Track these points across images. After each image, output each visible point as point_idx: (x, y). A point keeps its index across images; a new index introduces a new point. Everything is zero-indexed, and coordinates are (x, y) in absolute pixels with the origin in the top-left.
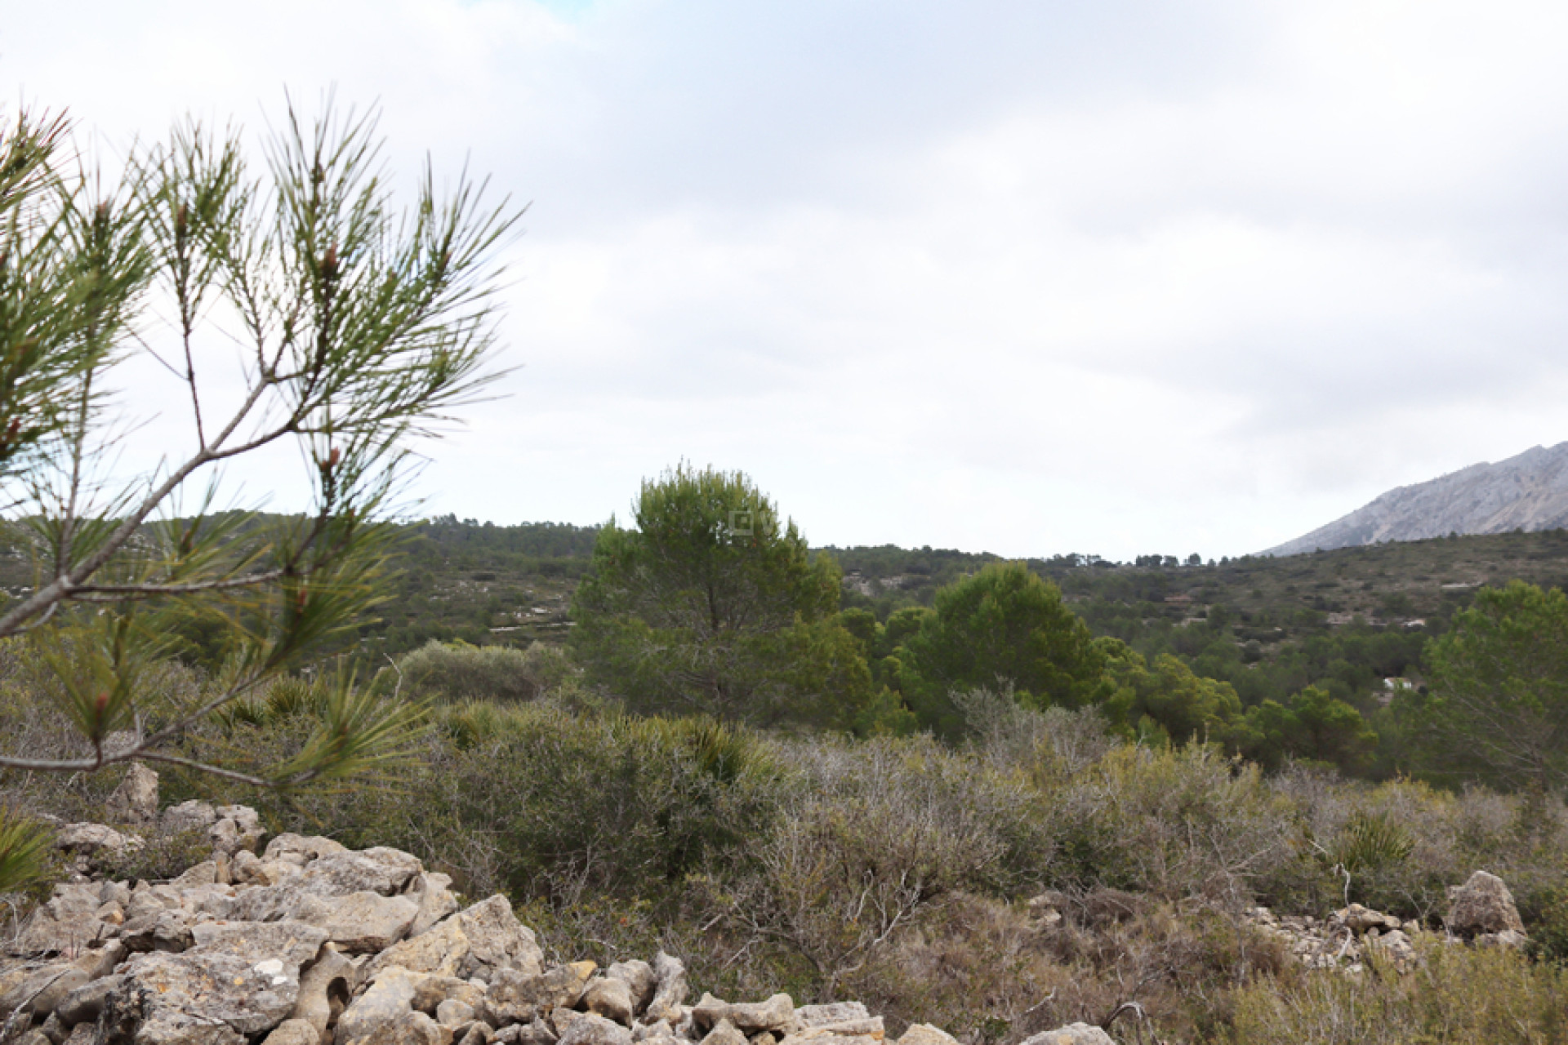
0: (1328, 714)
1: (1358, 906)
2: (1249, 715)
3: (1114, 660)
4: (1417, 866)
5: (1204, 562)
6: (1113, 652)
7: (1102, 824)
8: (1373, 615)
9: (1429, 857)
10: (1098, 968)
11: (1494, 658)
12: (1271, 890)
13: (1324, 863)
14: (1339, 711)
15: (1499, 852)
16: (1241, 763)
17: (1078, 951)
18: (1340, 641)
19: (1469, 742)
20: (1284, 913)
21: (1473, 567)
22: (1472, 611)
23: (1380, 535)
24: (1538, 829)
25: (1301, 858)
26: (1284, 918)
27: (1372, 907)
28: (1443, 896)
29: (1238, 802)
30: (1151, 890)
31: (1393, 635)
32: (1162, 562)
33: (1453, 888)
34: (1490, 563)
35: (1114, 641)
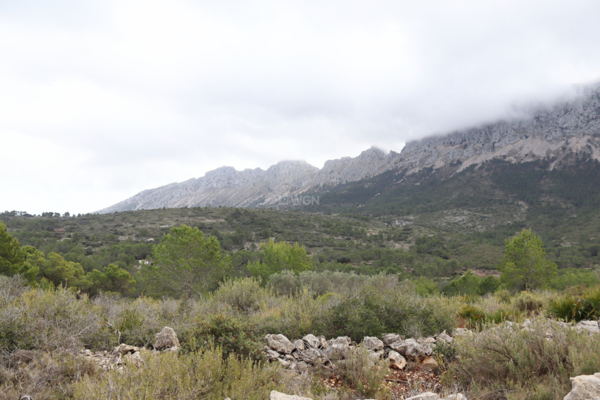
0: (117, 274)
1: (123, 345)
2: (87, 275)
3: (31, 255)
4: (145, 328)
5: (71, 215)
6: (29, 252)
7: (19, 323)
8: (135, 237)
9: (148, 323)
10: (15, 385)
11: (175, 252)
12: (91, 342)
13: (111, 330)
14: (122, 273)
15: (173, 319)
16: (80, 294)
17: (6, 379)
18: (123, 247)
19: (167, 282)
20: (96, 351)
21: (171, 220)
22: (169, 235)
23: (139, 207)
24: (185, 311)
25: (103, 328)
26: (96, 352)
27: (128, 344)
28: (154, 337)
29: (79, 309)
30: (41, 348)
31: (142, 244)
32: (54, 215)
33: (157, 334)
34: (176, 218)
35: (31, 247)
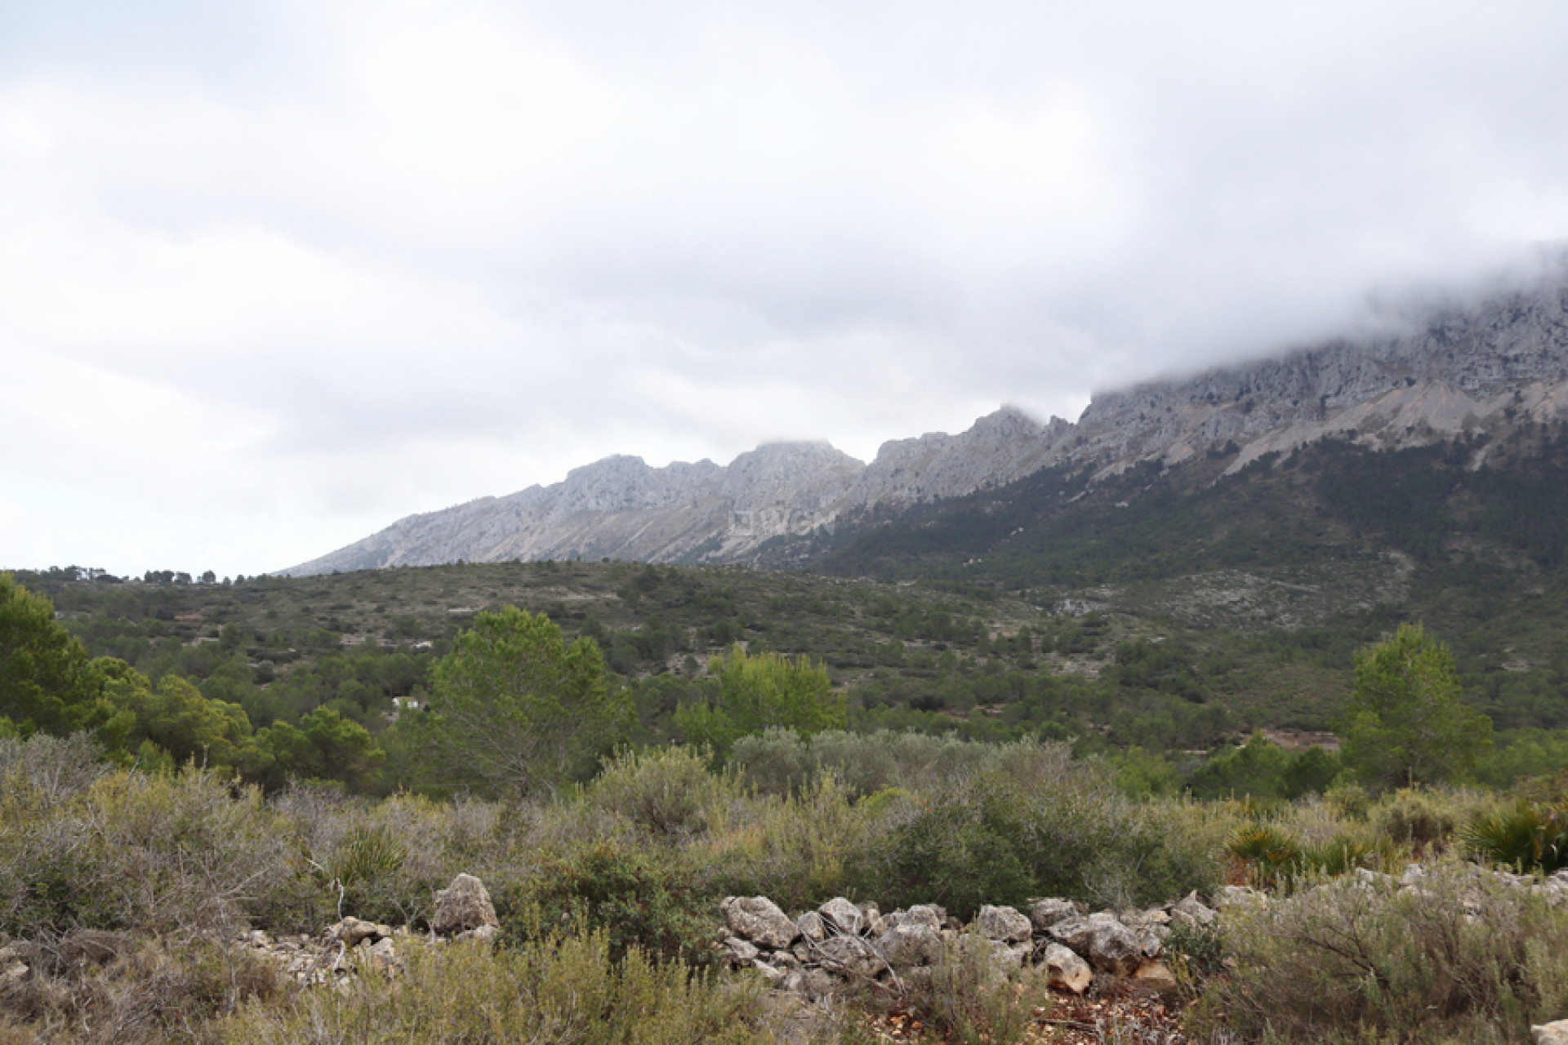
0: (337, 734)
1: (351, 919)
2: (259, 736)
3: (115, 682)
4: (407, 876)
5: (219, 580)
6: (113, 673)
7: (84, 860)
8: (385, 637)
9: (415, 863)
10: (70, 1020)
11: (488, 677)
12: (267, 912)
13: (321, 880)
14: (349, 730)
15: (480, 854)
16: (241, 784)
17: (47, 1004)
18: (352, 662)
19: (465, 756)
20: (281, 934)
21: (477, 593)
22: (471, 634)
23: (394, 560)
24: (513, 832)
25: (299, 876)
26: (280, 939)
27: (364, 918)
28: (431, 901)
29: (237, 825)
30: (137, 926)
31: (403, 656)
32: (174, 578)
33: (439, 892)
34: (491, 590)
35: (115, 662)
